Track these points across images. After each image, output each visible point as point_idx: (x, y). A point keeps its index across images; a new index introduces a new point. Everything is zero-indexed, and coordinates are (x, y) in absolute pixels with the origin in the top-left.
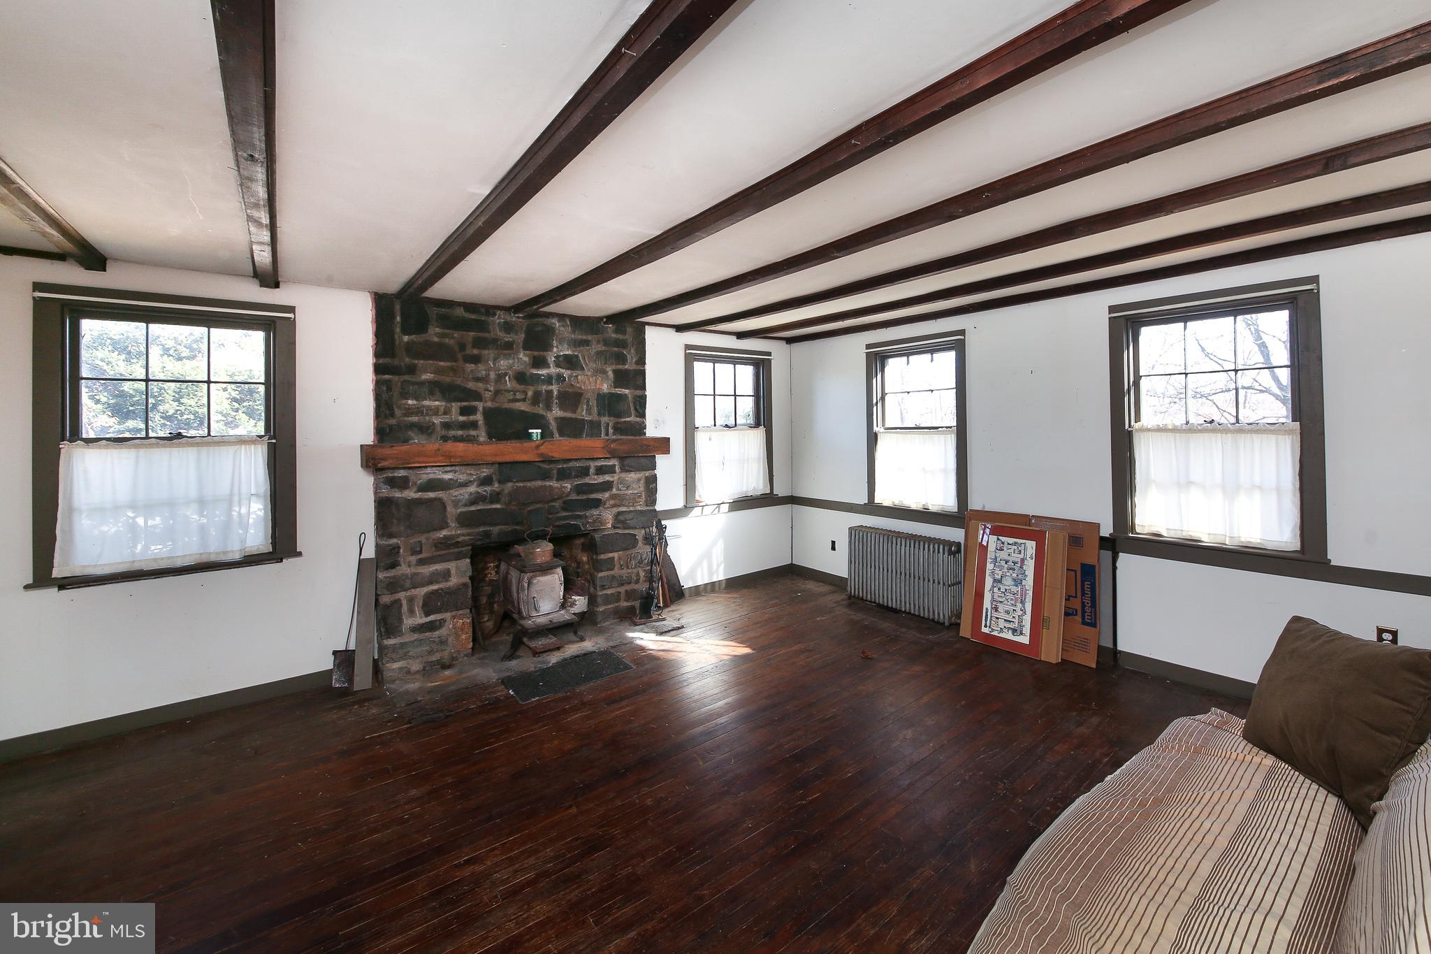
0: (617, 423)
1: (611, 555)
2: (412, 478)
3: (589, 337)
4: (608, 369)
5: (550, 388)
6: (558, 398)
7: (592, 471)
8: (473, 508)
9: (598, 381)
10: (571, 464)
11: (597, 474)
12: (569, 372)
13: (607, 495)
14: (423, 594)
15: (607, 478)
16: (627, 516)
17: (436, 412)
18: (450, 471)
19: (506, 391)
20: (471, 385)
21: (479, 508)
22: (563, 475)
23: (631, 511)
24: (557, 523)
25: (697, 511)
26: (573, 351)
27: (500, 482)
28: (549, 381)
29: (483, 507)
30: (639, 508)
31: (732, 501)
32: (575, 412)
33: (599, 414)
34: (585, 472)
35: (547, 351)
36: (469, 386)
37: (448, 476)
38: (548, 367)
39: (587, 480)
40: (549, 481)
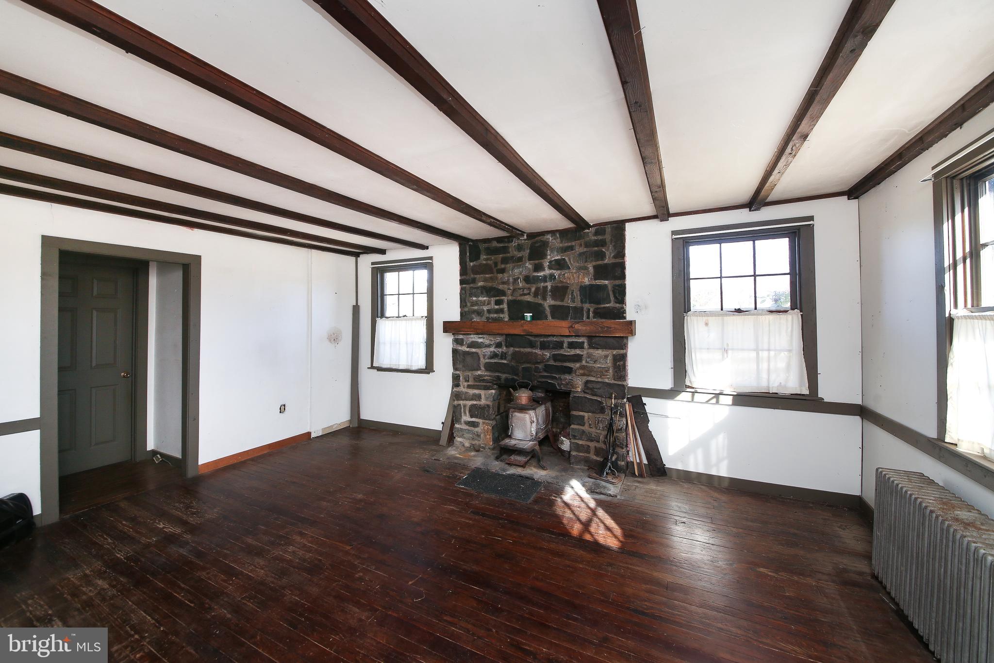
0: (597, 309)
1: (582, 413)
2: (465, 339)
3: (573, 244)
4: (589, 266)
5: (546, 284)
6: (551, 291)
7: (565, 345)
8: (493, 361)
9: (580, 276)
10: (550, 339)
11: (569, 348)
12: (559, 272)
13: (578, 365)
14: (470, 404)
15: (578, 351)
16: (595, 386)
17: (483, 303)
18: (481, 338)
19: (519, 289)
20: (501, 287)
21: (495, 361)
22: (544, 346)
23: (598, 382)
24: (540, 380)
25: (685, 396)
26: (562, 256)
27: (506, 347)
28: (545, 279)
29: (497, 361)
30: (607, 381)
31: (735, 394)
32: (562, 300)
33: (582, 302)
34: (560, 345)
35: (543, 259)
36: (499, 288)
37: (480, 340)
38: (544, 270)
39: (562, 352)
40: (535, 349)
